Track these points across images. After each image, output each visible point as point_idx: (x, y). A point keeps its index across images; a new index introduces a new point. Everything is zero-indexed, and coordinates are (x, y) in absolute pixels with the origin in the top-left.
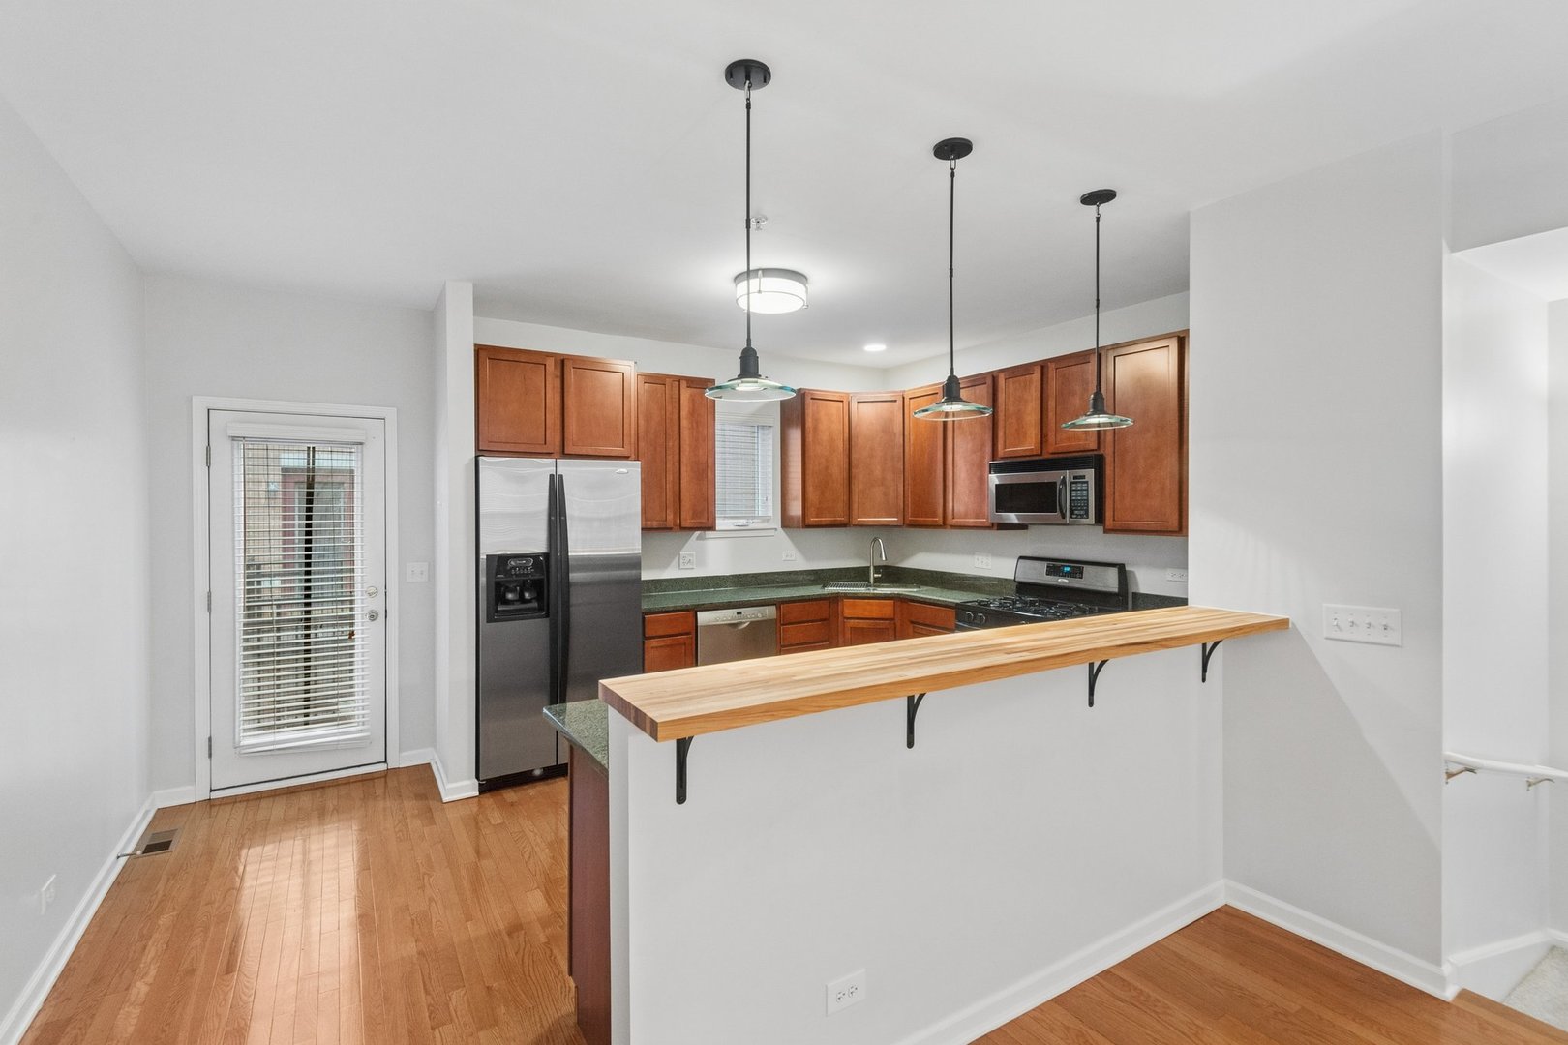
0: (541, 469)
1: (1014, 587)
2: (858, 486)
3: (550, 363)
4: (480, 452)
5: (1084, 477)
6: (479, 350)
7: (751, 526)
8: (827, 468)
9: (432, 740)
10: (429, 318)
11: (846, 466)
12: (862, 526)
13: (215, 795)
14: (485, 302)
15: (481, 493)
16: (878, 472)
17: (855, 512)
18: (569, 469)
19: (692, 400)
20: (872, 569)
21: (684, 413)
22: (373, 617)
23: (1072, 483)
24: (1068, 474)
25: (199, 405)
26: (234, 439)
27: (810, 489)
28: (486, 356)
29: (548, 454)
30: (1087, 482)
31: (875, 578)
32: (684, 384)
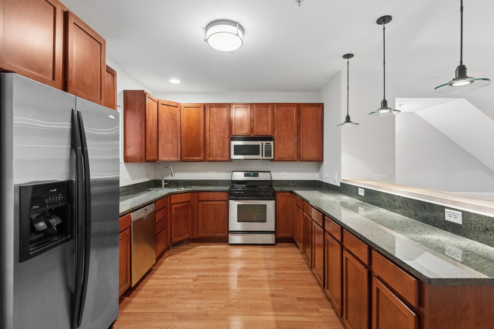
1: (231, 182)
2: (161, 143)
5: (270, 144)
8: (152, 133)
20: (163, 181)
23: (265, 145)
24: (265, 143)
30: (271, 145)
31: (165, 185)
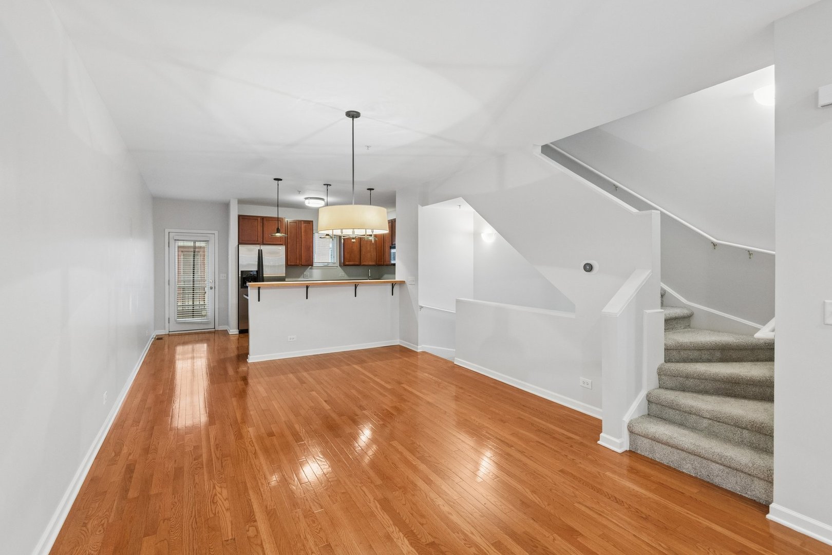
0: (256, 248)
2: (363, 253)
3: (259, 219)
4: (239, 243)
6: (239, 216)
7: (329, 265)
8: (352, 247)
9: (228, 324)
10: (226, 206)
11: (359, 246)
12: (364, 265)
13: (170, 333)
14: (241, 202)
15: (239, 255)
16: (369, 249)
17: (362, 261)
18: (263, 248)
19: (305, 227)
21: (302, 231)
22: (211, 288)
25: (167, 231)
26: (175, 240)
27: (346, 254)
28: (241, 218)
29: (258, 244)
32: (302, 222)
